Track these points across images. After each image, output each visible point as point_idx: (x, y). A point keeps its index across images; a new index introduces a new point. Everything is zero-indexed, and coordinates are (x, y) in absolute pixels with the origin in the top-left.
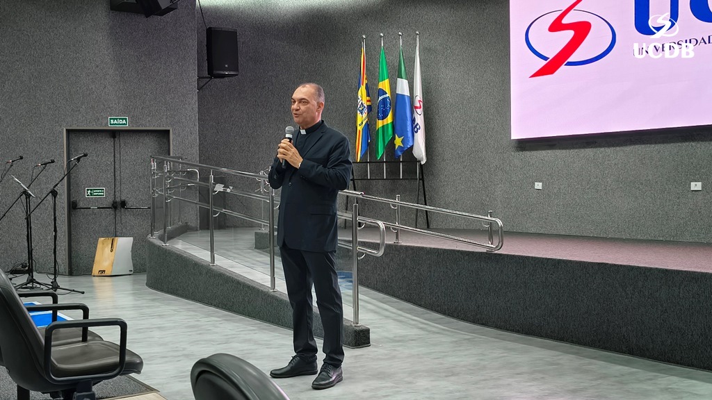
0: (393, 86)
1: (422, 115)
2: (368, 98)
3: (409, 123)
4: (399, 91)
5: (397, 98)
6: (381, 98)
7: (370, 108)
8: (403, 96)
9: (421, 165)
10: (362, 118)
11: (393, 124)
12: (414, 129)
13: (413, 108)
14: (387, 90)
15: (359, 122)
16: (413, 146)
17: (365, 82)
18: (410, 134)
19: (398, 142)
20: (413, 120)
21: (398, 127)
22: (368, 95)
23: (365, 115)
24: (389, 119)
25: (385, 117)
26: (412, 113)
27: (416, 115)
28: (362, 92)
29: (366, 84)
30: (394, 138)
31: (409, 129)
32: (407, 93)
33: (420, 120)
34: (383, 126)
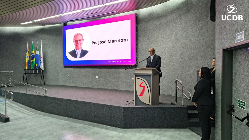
0: (35, 52)
1: (43, 59)
2: (29, 55)
3: (39, 61)
4: (37, 54)
5: (36, 55)
6: (32, 55)
7: (29, 57)
8: (38, 55)
9: (42, 71)
10: (27, 59)
11: (35, 61)
12: (41, 62)
13: (40, 57)
14: (34, 53)
15: (27, 60)
16: (40, 66)
17: (28, 51)
18: (39, 63)
19: (36, 65)
20: (40, 60)
21: (36, 61)
22: (29, 54)
23: (28, 59)
24: (34, 60)
25: (33, 59)
26: (40, 59)
27: (41, 59)
28: (27, 53)
29: (29, 51)
30: (35, 64)
31: (39, 62)
32: (39, 54)
33: (42, 60)
34: (33, 62)
